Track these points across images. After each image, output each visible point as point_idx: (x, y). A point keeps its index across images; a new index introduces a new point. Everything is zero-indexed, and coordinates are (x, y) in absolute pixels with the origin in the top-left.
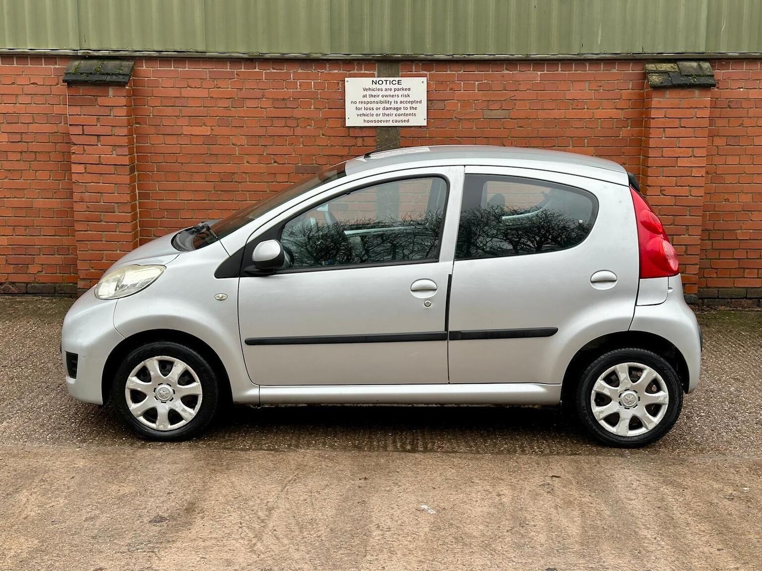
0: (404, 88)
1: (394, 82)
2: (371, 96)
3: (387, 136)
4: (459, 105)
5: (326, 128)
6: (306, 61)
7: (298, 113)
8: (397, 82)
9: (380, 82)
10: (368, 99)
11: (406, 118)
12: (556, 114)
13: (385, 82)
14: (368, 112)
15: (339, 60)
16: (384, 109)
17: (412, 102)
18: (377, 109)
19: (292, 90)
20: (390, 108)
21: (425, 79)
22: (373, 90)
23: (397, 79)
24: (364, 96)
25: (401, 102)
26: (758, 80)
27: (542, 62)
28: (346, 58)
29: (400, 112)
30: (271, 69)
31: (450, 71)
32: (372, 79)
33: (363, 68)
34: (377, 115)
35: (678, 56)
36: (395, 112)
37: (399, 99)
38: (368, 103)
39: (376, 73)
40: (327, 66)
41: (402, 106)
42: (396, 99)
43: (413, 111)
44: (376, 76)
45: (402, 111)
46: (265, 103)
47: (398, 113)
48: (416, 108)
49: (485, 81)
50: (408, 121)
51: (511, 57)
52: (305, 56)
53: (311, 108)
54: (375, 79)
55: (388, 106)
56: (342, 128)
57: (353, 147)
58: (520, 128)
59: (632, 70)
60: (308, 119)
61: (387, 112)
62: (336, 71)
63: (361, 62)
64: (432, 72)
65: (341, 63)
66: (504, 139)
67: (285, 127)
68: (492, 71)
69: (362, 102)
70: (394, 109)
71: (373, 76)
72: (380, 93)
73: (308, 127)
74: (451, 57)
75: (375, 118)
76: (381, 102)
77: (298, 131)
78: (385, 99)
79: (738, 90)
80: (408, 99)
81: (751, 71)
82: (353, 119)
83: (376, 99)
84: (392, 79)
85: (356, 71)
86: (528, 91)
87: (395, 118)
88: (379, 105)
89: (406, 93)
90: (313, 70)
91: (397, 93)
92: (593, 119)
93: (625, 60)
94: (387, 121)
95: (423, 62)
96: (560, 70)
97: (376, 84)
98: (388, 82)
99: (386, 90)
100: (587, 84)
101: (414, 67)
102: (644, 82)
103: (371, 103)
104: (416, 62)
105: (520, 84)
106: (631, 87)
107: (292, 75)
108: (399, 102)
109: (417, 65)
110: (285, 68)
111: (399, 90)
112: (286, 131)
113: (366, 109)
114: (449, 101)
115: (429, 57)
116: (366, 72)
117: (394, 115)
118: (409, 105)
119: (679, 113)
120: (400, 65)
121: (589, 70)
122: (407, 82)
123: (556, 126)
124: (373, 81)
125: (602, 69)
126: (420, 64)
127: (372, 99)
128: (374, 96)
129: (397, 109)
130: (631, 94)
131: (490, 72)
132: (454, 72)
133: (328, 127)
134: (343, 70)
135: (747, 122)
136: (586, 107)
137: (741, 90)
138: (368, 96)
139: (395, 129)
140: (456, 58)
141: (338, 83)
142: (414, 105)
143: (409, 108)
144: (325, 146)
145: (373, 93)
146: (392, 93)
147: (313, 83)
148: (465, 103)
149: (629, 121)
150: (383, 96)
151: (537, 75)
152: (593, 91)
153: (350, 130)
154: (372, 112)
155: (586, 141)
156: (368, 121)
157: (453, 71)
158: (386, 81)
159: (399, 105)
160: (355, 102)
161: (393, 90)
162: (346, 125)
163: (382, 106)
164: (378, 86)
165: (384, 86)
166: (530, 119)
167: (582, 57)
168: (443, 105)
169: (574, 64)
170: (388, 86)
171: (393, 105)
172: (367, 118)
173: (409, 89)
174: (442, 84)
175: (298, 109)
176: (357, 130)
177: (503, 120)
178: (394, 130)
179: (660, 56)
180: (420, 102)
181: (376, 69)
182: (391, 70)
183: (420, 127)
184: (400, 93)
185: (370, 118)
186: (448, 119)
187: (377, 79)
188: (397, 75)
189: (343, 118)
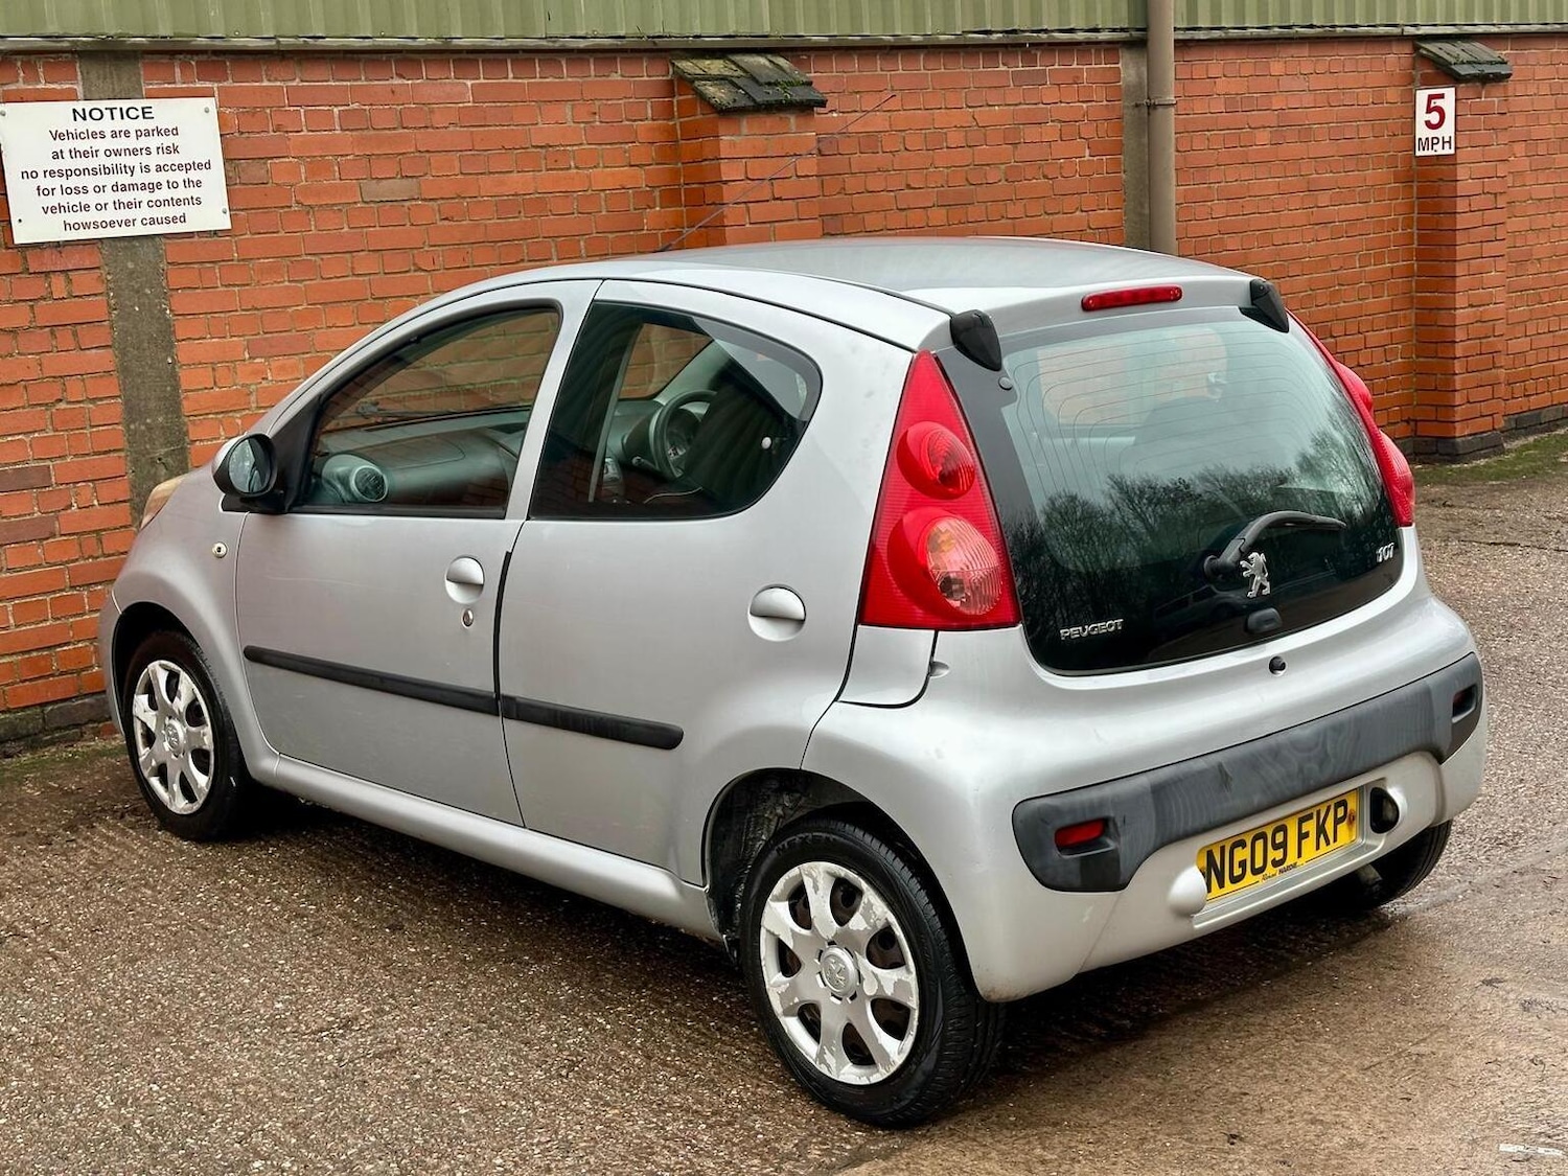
0: (162, 127)
1: (133, 113)
2: (74, 153)
3: (130, 265)
4: (303, 170)
8: (140, 113)
9: (96, 114)
10: (67, 163)
11: (177, 211)
12: (517, 182)
13: (107, 114)
14: (74, 199)
16: (115, 188)
17: (187, 167)
18: (99, 189)
20: (133, 186)
21: (210, 103)
22: (77, 136)
23: (140, 104)
24: (56, 156)
25: (159, 169)
26: (857, 92)
27: (471, 56)
29: (159, 195)
31: (269, 80)
32: (70, 105)
33: (41, 74)
34: (101, 207)
35: (729, 43)
36: (145, 196)
37: (154, 160)
38: (68, 174)
39: (79, 89)
41: (162, 177)
42: (144, 159)
43: (194, 192)
44: (80, 95)
45: (164, 194)
47: (153, 197)
48: (198, 184)
49: (356, 106)
50: (183, 219)
51: (410, 42)
54: (79, 106)
55: (124, 179)
56: (4, 251)
57: (43, 303)
58: (446, 223)
59: (649, 75)
61: (126, 197)
63: (33, 57)
64: (225, 84)
66: (415, 251)
68: (366, 80)
69: (52, 173)
70: (144, 187)
71: (70, 96)
72: (100, 145)
74: (273, 43)
75: (93, 216)
76: (107, 171)
78: (115, 160)
79: (830, 115)
80: (174, 159)
81: (845, 75)
82: (32, 223)
83: (91, 163)
84: (125, 104)
85: (21, 86)
86: (451, 128)
87: (145, 212)
88: (101, 180)
89: (167, 141)
91: (144, 142)
92: (590, 192)
93: (633, 51)
94: (127, 223)
95: (203, 58)
96: (511, 75)
97: (84, 119)
98: (117, 113)
99: (114, 135)
100: (568, 108)
101: (178, 70)
102: (672, 102)
103: (77, 173)
105: (432, 111)
106: (650, 115)
108: (153, 168)
109: (184, 64)
111: (148, 133)
113: (65, 191)
114: (277, 161)
115: (217, 42)
116: (50, 86)
117: (144, 205)
118: (179, 176)
119: (768, 168)
120: (141, 64)
121: (568, 76)
122: (166, 111)
123: (520, 212)
124: (74, 111)
125: (593, 73)
126: (193, 63)
127: (81, 163)
128: (85, 154)
129: (154, 187)
130: (652, 129)
131: (362, 81)
132: (278, 84)
135: (851, 183)
136: (572, 164)
137: (835, 115)
138: (66, 154)
139: (152, 241)
140: (285, 46)
142: (194, 175)
143: (181, 184)
145: (82, 145)
146: (131, 143)
148: (317, 166)
149: (657, 193)
150: (108, 153)
151: (465, 87)
152: (582, 125)
153: (29, 253)
154: (83, 199)
155: (582, 243)
156: (76, 226)
157: (276, 80)
158: (111, 109)
159: (154, 177)
160: (34, 175)
161: (133, 134)
162: (16, 242)
163: (109, 180)
164: (92, 126)
165: (106, 125)
166: (465, 198)
167: (557, 45)
168: (264, 172)
169: (537, 61)
170: (120, 124)
171: (141, 178)
172: (72, 218)
173: (175, 132)
174: (254, 114)
176: (47, 253)
177: (407, 204)
178: (150, 246)
179: (699, 44)
180: (208, 165)
181: (79, 77)
182: (120, 79)
183: (215, 232)
184: (153, 142)
185: (81, 217)
186: (283, 207)
187: (88, 106)
188: (137, 94)
189: (5, 222)
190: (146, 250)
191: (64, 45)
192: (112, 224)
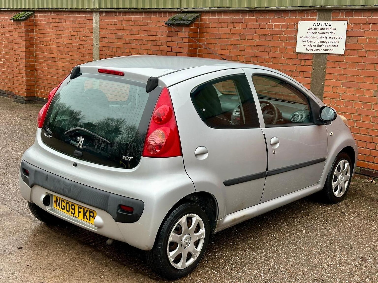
0: (332, 28)
1: (327, 24)
2: (312, 33)
3: (319, 60)
4: (367, 40)
5: (285, 53)
6: (278, 11)
7: (271, 44)
8: (328, 24)
9: (318, 24)
10: (310, 35)
11: (331, 48)
14: (309, 44)
15: (297, 10)
16: (318, 42)
17: (336, 38)
18: (315, 42)
19: (270, 29)
20: (323, 42)
21: (346, 22)
22: (314, 29)
23: (328, 22)
24: (308, 33)
25: (329, 38)
29: (328, 44)
30: (261, 17)
32: (313, 22)
33: (310, 15)
34: (314, 46)
36: (325, 44)
38: (310, 38)
39: (317, 18)
40: (290, 14)
41: (330, 40)
42: (326, 35)
43: (337, 44)
44: (317, 20)
46: (256, 37)
48: (338, 42)
50: (332, 51)
52: (277, 8)
53: (278, 41)
54: (315, 22)
55: (321, 40)
56: (294, 54)
57: (299, 66)
60: (277, 47)
61: (320, 44)
62: (294, 18)
63: (309, 11)
64: (352, 17)
65: (298, 13)
67: (264, 51)
69: (306, 37)
70: (325, 42)
71: (315, 20)
72: (317, 31)
73: (276, 52)
75: (313, 48)
76: (317, 37)
77: (271, 54)
78: (320, 35)
80: (334, 36)
82: (301, 48)
83: (314, 35)
84: (325, 22)
85: (305, 17)
87: (324, 48)
88: (316, 40)
89: (333, 31)
90: (283, 17)
94: (319, 50)
97: (316, 25)
98: (323, 24)
99: (321, 29)
101: (340, 14)
107: (271, 20)
108: (328, 37)
109: (342, 12)
110: (268, 16)
111: (329, 29)
112: (264, 54)
113: (308, 42)
114: (360, 37)
115: (349, 7)
116: (311, 18)
117: (324, 46)
118: (334, 40)
120: (332, 13)
122: (334, 24)
124: (314, 23)
126: (345, 12)
127: (312, 35)
128: (314, 33)
129: (327, 42)
132: (366, 17)
133: (286, 53)
134: (298, 17)
138: (310, 33)
140: (366, 7)
141: (295, 25)
142: (337, 40)
143: (334, 42)
144: (284, 64)
145: (313, 31)
146: (324, 31)
147: (281, 25)
148: (372, 39)
150: (319, 33)
153: (298, 54)
154: (311, 44)
156: (308, 50)
157: (365, 16)
158: (322, 23)
159: (328, 40)
160: (302, 37)
161: (325, 29)
162: (296, 52)
163: (318, 40)
164: (317, 27)
165: (320, 27)
168: (356, 40)
170: (323, 27)
171: (325, 40)
172: (308, 48)
173: (335, 29)
174: (357, 25)
175: (272, 41)
176: (302, 55)
178: (324, 56)
180: (342, 38)
181: (317, 16)
182: (326, 16)
183: (340, 54)
184: (329, 31)
185: (310, 48)
186: (359, 50)
187: (317, 22)
188: (329, 20)
189: (295, 47)
190: (323, 57)
191: (312, 8)
192: (316, 50)
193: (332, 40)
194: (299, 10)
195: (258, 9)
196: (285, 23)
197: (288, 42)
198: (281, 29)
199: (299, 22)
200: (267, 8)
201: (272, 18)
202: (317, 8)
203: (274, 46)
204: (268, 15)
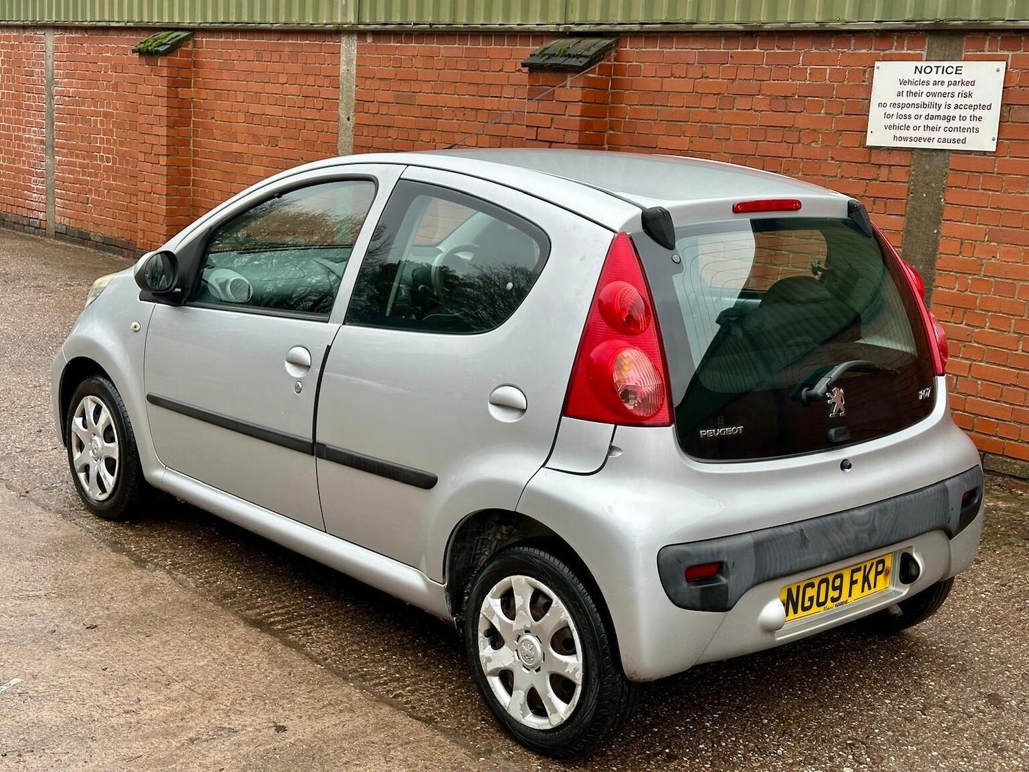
0: (965, 80)
1: (950, 70)
2: (909, 93)
3: (927, 167)
5: (837, 147)
6: (822, 34)
7: (802, 121)
8: (954, 70)
9: (928, 70)
10: (904, 100)
11: (961, 136)
13: (934, 70)
14: (902, 122)
15: (871, 31)
16: (927, 117)
17: (974, 107)
18: (918, 117)
19: (798, 82)
20: (938, 117)
21: (1002, 65)
22: (915, 83)
23: (955, 64)
24: (899, 94)
25: (957, 107)
28: (877, 28)
29: (953, 124)
30: (776, 48)
32: (914, 64)
33: (906, 44)
34: (916, 128)
36: (943, 124)
37: (955, 101)
38: (902, 106)
39: (924, 53)
40: (853, 41)
41: (957, 113)
42: (949, 100)
43: (976, 124)
44: (924, 58)
45: (956, 123)
46: (761, 102)
47: (949, 125)
48: (980, 119)
50: (964, 141)
52: (818, 25)
53: (820, 113)
54: (919, 64)
55: (934, 112)
56: (861, 149)
57: (874, 182)
60: (815, 130)
61: (932, 123)
62: (864, 51)
63: (903, 34)
64: (1018, 52)
65: (874, 38)
67: (781, 142)
69: (894, 105)
70: (945, 118)
71: (918, 58)
72: (925, 89)
73: (813, 144)
75: (911, 133)
76: (924, 106)
77: (799, 150)
78: (931, 99)
80: (968, 101)
82: (878, 135)
83: (917, 100)
84: (946, 64)
85: (893, 51)
87: (942, 134)
88: (920, 111)
89: (966, 89)
90: (832, 50)
91: (952, 89)
94: (929, 140)
95: (1006, 35)
97: (920, 73)
98: (940, 70)
99: (935, 83)
101: (987, 42)
103: (909, 106)
104: (992, 34)
107: (801, 57)
108: (953, 106)
109: (993, 39)
110: (793, 46)
111: (955, 83)
112: (783, 149)
113: (900, 117)
116: (909, 52)
117: (942, 129)
118: (968, 113)
120: (965, 39)
122: (970, 69)
124: (917, 67)
126: (999, 38)
127: (912, 100)
128: (915, 94)
129: (951, 119)
133: (840, 146)
134: (875, 50)
138: (905, 94)
139: (942, 153)
141: (865, 72)
142: (978, 113)
143: (968, 118)
144: (832, 177)
145: (914, 89)
146: (944, 89)
147: (828, 70)
150: (929, 95)
153: (874, 151)
154: (908, 122)
156: (901, 139)
158: (938, 67)
159: (952, 112)
160: (884, 105)
161: (946, 84)
162: (867, 144)
163: (925, 112)
164: (924, 77)
165: (933, 77)
170: (940, 77)
171: (944, 112)
172: (899, 133)
173: (973, 83)
175: (802, 114)
176: (882, 153)
178: (941, 156)
180: (989, 107)
181: (926, 47)
182: (950, 48)
183: (985, 153)
184: (957, 89)
185: (904, 133)
187: (924, 64)
188: (956, 58)
189: (864, 131)
190: (937, 158)
191: (913, 26)
192: (920, 139)
193: (963, 112)
194: (877, 31)
195: (768, 27)
196: (838, 67)
197: (847, 116)
198: (828, 82)
199: (877, 64)
200: (792, 25)
201: (804, 52)
202: (927, 24)
203: (808, 129)
204: (794, 42)
